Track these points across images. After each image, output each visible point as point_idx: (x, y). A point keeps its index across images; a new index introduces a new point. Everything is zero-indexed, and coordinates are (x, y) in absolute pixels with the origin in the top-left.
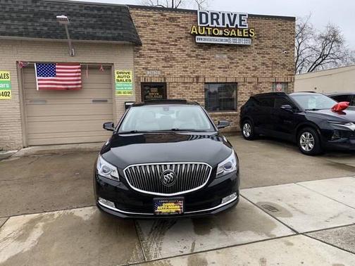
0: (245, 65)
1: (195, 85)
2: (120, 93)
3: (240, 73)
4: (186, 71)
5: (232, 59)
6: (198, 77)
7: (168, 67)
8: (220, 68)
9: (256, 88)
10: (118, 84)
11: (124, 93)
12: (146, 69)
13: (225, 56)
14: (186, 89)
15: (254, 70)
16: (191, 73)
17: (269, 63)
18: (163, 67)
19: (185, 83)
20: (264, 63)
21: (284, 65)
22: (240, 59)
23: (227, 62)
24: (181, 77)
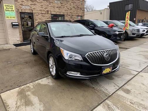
0: (67, 7)
1: (47, 15)
2: (8, 17)
3: (65, 10)
4: (42, 8)
5: (62, 4)
6: (48, 11)
7: (33, 5)
8: (57, 7)
9: (71, 18)
10: (6, 12)
11: (10, 17)
12: (22, 5)
13: (59, 2)
14: (43, 17)
15: (71, 10)
16: (45, 9)
17: (76, 7)
18: (31, 4)
19: (42, 14)
20: (74, 7)
21: (81, 8)
22: (65, 4)
23: (60, 5)
24: (40, 10)
